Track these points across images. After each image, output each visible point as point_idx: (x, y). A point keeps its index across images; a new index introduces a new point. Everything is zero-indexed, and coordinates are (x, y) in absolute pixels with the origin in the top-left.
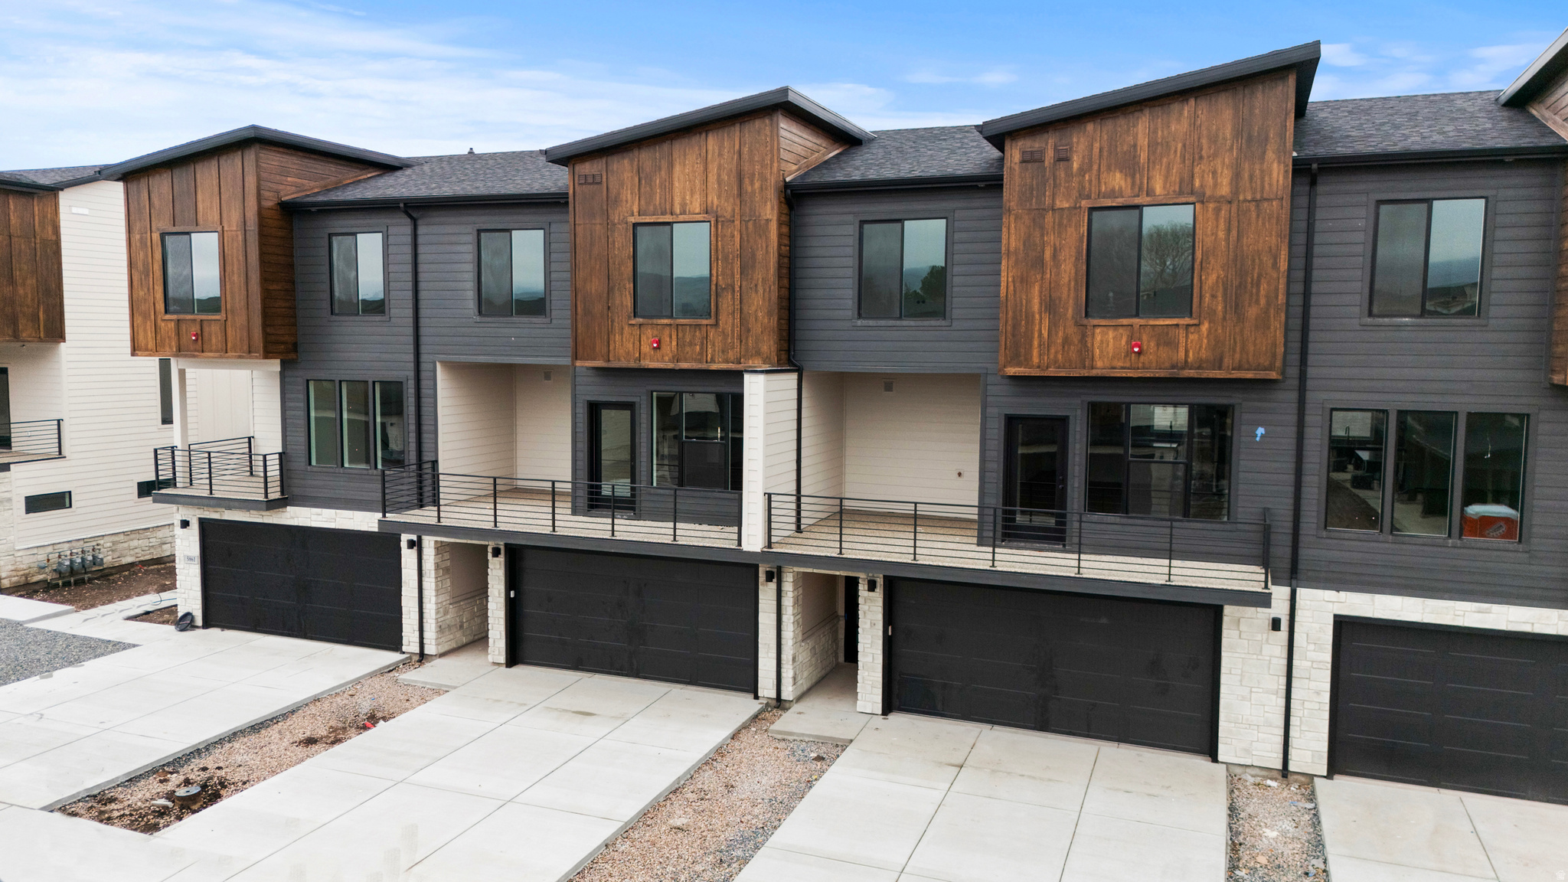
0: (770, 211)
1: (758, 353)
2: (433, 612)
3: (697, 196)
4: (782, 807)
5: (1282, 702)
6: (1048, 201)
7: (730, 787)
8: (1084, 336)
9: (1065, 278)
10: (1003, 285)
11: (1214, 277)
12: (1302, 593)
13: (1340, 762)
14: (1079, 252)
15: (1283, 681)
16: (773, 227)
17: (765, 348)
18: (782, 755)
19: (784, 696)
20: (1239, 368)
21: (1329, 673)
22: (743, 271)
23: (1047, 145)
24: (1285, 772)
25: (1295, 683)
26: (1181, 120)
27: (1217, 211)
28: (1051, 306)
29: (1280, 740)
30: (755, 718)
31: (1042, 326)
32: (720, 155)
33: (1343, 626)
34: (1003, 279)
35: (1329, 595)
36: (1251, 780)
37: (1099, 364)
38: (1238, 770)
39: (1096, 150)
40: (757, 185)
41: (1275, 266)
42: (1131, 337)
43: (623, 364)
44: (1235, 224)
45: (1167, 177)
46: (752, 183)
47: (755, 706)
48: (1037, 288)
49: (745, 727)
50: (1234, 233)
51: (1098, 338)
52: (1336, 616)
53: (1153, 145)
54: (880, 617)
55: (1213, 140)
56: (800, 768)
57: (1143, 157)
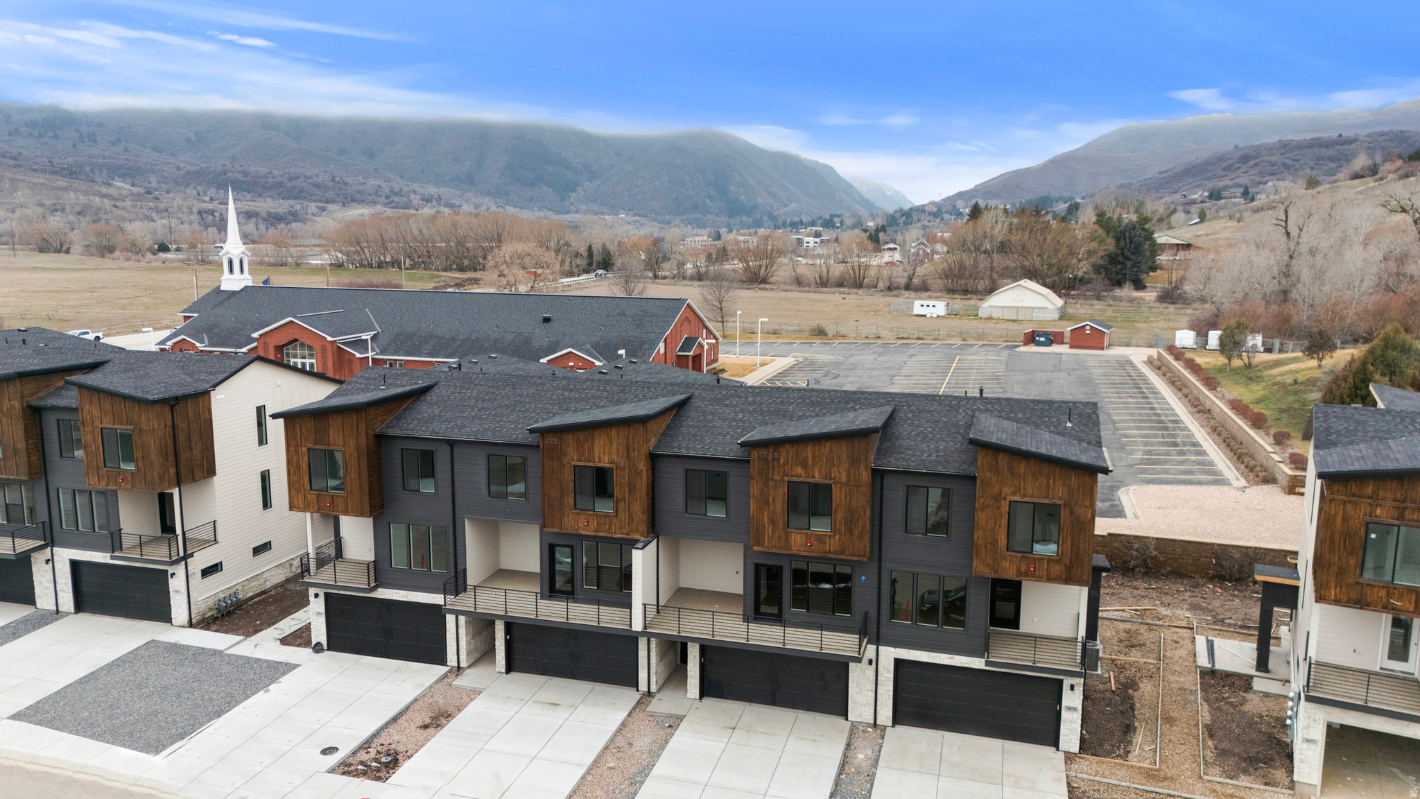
0: (643, 466)
1: (637, 531)
2: (465, 646)
3: (606, 455)
4: (655, 755)
5: (874, 695)
6: (770, 476)
7: (630, 744)
8: (787, 536)
9: (778, 510)
10: (752, 510)
11: (840, 516)
12: (880, 647)
13: (897, 720)
14: (784, 499)
15: (874, 686)
16: (644, 473)
17: (641, 529)
18: (652, 725)
19: (652, 690)
20: (851, 555)
21: (892, 683)
22: (630, 492)
23: (769, 453)
24: (875, 725)
25: (879, 687)
26: (825, 449)
27: (841, 488)
28: (773, 522)
29: (873, 711)
30: (639, 703)
31: (769, 530)
32: (618, 437)
33: (898, 662)
34: (752, 508)
35: (892, 649)
36: (862, 728)
37: (794, 548)
38: (857, 724)
39: (790, 457)
40: (636, 453)
41: (865, 513)
42: (807, 538)
43: (569, 531)
44: (848, 494)
45: (820, 471)
46: (634, 452)
47: (637, 696)
48: (766, 512)
49: (634, 709)
50: (848, 498)
51: (793, 537)
52: (895, 659)
53: (814, 457)
54: (698, 654)
55: (839, 458)
56: (661, 732)
57: (810, 462)
